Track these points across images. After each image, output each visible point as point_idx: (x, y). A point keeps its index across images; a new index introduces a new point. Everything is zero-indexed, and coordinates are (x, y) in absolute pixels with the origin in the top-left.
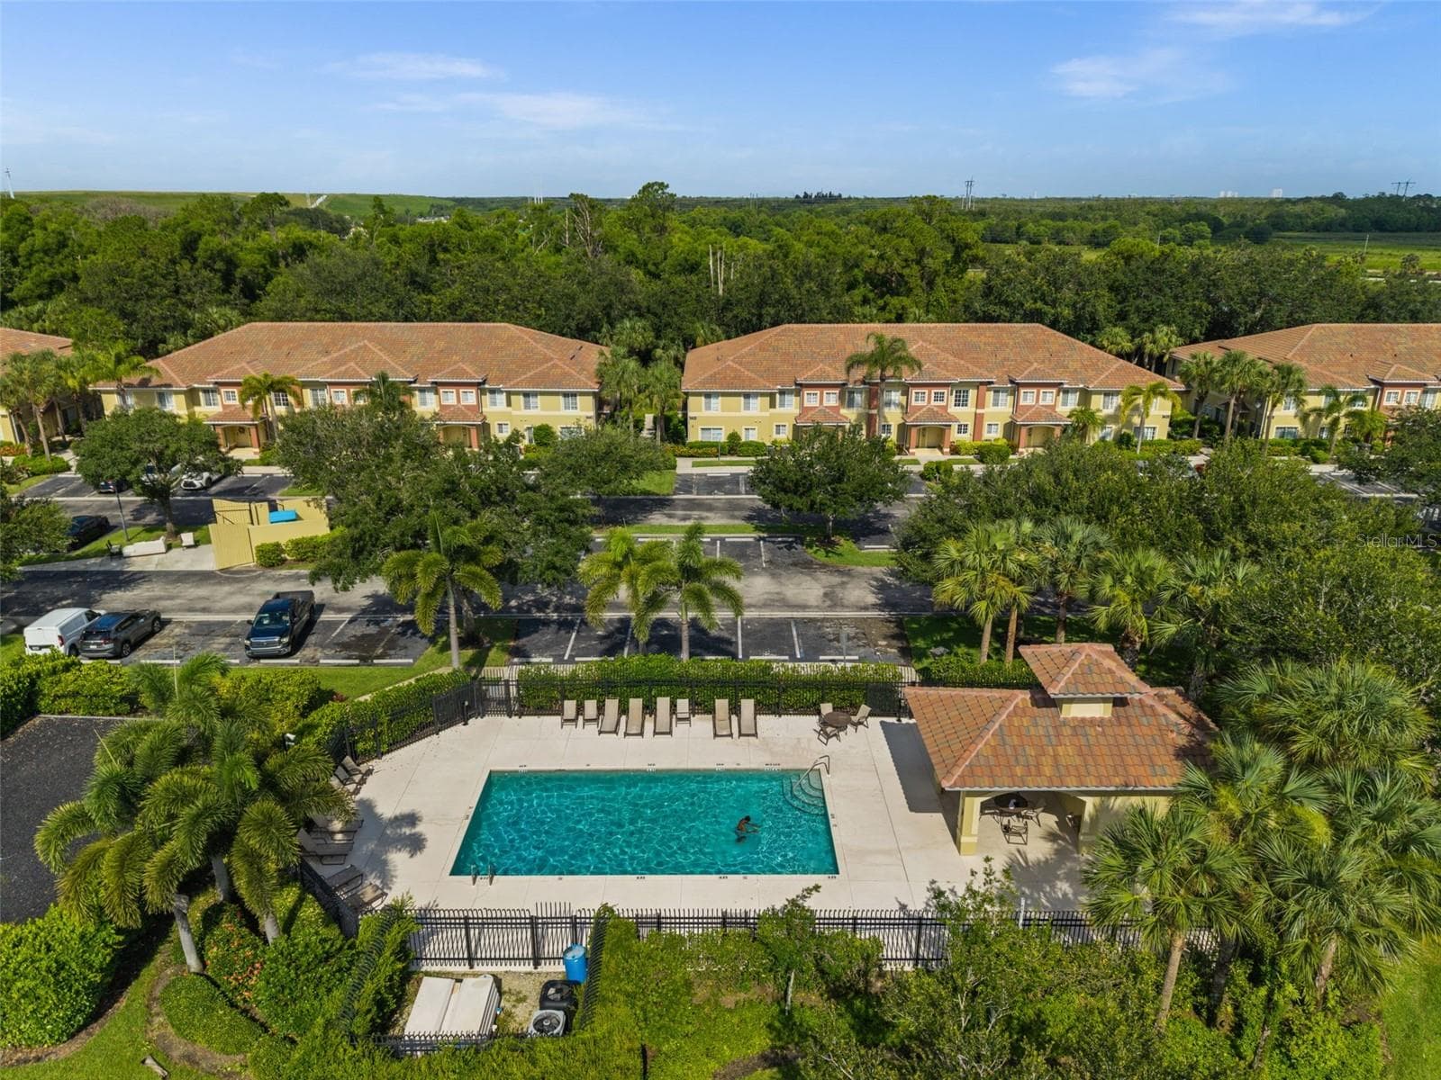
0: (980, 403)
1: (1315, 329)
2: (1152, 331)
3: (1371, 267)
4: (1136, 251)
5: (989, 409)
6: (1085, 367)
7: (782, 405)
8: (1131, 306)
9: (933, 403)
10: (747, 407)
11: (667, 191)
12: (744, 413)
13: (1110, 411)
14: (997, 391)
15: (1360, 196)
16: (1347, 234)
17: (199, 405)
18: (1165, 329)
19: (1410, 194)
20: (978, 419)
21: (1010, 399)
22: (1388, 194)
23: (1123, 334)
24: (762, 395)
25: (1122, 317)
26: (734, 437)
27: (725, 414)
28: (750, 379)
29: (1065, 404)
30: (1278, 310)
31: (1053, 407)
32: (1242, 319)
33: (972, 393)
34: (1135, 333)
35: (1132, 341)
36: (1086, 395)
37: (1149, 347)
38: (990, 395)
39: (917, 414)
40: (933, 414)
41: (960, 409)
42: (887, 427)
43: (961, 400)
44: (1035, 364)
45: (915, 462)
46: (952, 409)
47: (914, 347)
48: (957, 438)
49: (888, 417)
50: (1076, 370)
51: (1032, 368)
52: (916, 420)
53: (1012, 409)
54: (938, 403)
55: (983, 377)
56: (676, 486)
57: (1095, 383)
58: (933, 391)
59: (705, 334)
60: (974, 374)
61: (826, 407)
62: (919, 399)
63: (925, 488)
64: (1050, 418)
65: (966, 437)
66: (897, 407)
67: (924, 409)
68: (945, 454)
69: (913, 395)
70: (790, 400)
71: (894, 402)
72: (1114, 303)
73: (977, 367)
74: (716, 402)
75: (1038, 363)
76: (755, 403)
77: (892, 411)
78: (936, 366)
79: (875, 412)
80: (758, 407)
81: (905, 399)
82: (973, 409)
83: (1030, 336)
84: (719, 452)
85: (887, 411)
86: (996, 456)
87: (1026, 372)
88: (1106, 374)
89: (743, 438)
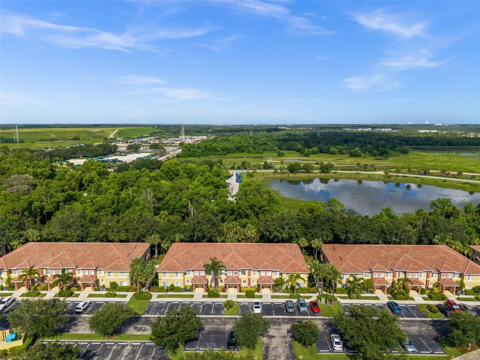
0: (249, 275)
2: (314, 240)
5: (252, 276)
6: (282, 262)
7: (189, 274)
9: (234, 275)
10: (177, 276)
12: (176, 278)
13: (288, 278)
14: (254, 271)
17: (12, 273)
18: (317, 240)
20: (249, 279)
23: (305, 240)
24: (181, 273)
25: (305, 234)
26: (172, 285)
27: (170, 278)
28: (178, 267)
29: (275, 275)
31: (271, 277)
33: (247, 272)
34: (309, 241)
35: (308, 243)
36: (281, 274)
37: (313, 245)
38: (252, 272)
39: (228, 280)
40: (233, 280)
41: (243, 276)
42: (221, 281)
43: (244, 273)
44: (266, 263)
45: (226, 296)
46: (241, 276)
47: (231, 254)
48: (243, 285)
49: (222, 278)
50: (279, 264)
51: (264, 264)
52: (228, 282)
53: (259, 277)
54: (236, 275)
55: (249, 267)
56: (146, 309)
57: (283, 270)
58: (234, 272)
59: (179, 237)
60: (246, 267)
61: (201, 276)
62: (230, 274)
63: (223, 312)
64: (269, 282)
65: (246, 284)
66: (224, 275)
67: (231, 278)
68: (238, 292)
69: (228, 273)
70: (191, 273)
71: (223, 273)
72: (303, 230)
73: (249, 263)
74: (167, 275)
75: (267, 261)
76: (179, 275)
77: (223, 276)
78: (236, 263)
79: (217, 277)
80: (180, 276)
81: (226, 273)
82: (248, 276)
83: (269, 248)
84: (167, 291)
85: (221, 276)
86: (251, 294)
87: (262, 266)
88: (288, 266)
89: (176, 286)
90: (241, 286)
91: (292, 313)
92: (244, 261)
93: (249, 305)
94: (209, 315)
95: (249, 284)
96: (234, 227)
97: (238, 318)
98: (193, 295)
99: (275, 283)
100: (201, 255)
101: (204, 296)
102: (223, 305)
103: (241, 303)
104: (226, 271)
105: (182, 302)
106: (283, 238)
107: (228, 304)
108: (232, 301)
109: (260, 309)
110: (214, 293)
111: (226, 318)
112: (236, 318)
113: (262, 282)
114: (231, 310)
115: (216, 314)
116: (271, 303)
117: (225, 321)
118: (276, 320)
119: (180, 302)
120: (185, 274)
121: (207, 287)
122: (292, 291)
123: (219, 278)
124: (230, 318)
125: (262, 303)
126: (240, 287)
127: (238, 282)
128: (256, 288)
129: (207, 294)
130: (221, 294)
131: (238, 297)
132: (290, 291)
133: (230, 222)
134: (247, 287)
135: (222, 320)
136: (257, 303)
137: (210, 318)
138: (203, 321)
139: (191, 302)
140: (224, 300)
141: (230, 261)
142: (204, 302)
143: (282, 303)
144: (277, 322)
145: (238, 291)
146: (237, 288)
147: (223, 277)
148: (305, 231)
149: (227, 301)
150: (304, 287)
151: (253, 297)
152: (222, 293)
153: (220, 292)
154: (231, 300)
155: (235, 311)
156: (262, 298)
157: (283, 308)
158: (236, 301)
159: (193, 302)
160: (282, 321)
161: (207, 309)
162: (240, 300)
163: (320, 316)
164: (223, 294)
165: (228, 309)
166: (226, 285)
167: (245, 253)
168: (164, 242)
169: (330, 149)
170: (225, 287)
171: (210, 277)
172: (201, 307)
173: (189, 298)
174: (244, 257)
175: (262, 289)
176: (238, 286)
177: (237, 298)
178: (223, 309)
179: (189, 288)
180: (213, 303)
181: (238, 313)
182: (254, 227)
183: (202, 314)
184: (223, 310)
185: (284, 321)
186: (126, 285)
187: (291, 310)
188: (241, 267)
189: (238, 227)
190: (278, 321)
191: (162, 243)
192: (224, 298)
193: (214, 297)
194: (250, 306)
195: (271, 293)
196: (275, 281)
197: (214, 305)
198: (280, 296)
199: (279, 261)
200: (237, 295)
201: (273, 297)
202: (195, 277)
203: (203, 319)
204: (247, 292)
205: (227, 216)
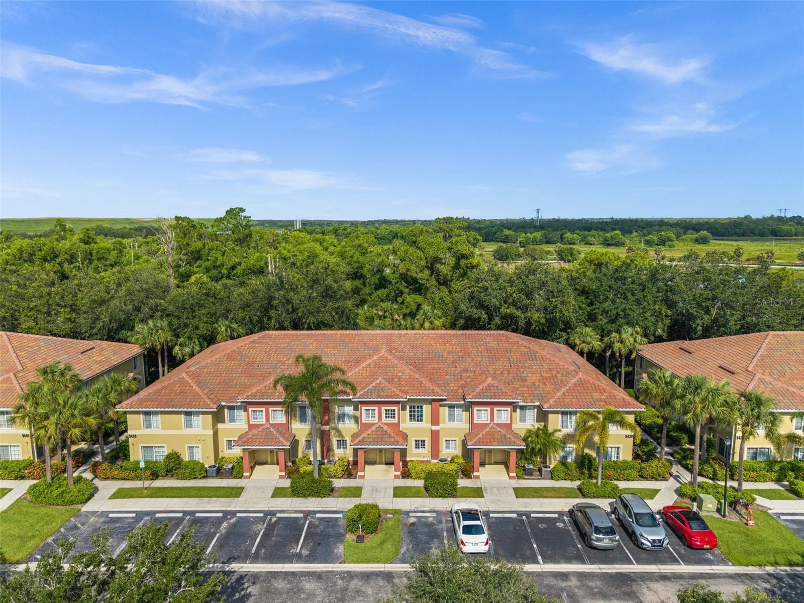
0: (435, 420)
1: (771, 336)
2: (619, 332)
3: (777, 259)
4: (605, 259)
5: (445, 424)
6: (543, 380)
7: (232, 420)
8: (598, 308)
9: (384, 420)
10: (189, 425)
11: (244, 214)
12: (186, 431)
13: (570, 429)
14: (451, 407)
15: (760, 217)
16: (755, 238)
18: (630, 330)
19: (789, 215)
20: (435, 435)
21: (465, 415)
22: (775, 216)
23: (592, 334)
24: (203, 413)
25: (592, 317)
27: (166, 432)
28: (196, 394)
29: (523, 419)
30: (733, 315)
31: (509, 426)
32: (699, 321)
33: (427, 409)
34: (603, 334)
35: (601, 340)
36: (543, 416)
37: (617, 345)
38: (444, 412)
39: (365, 435)
40: (381, 434)
41: (415, 424)
42: (342, 443)
43: (416, 416)
44: (490, 379)
45: (356, 492)
46: (407, 425)
47: (375, 357)
48: (415, 455)
49: (344, 433)
50: (534, 384)
51: (485, 385)
52: (361, 442)
53: (467, 426)
54: (390, 421)
55: (433, 393)
56: (50, 540)
57: (551, 401)
58: (383, 408)
59: (226, 330)
60: (425, 392)
61: (272, 425)
62: (370, 416)
63: (340, 549)
64: (504, 440)
65: (424, 453)
66: (353, 421)
67: (374, 428)
68: (396, 477)
69: (364, 412)
70: (240, 414)
71: (348, 415)
72: (584, 306)
73: (432, 380)
74: (156, 420)
75: (494, 377)
76: (197, 420)
77: (346, 426)
78: (390, 380)
79: (327, 428)
80: (201, 425)
81: (357, 414)
82: (429, 425)
83: (493, 344)
84: (155, 476)
85: (341, 426)
86: (444, 484)
87: (478, 390)
88: (564, 390)
89: (186, 458)
90: (408, 459)
91: (611, 555)
92: (417, 376)
93: (440, 522)
94: (283, 562)
95: (435, 452)
96: (385, 317)
97: (400, 575)
98: (242, 489)
99: (527, 445)
100: (279, 362)
101: (278, 493)
102: (343, 523)
103: (407, 513)
104: (356, 409)
105: (193, 513)
106: (529, 324)
107: (360, 516)
108: (375, 507)
109: (484, 537)
110: (314, 481)
111: (351, 575)
112: (388, 576)
113: (479, 442)
114: (372, 540)
115: (311, 559)
116: (520, 514)
117: (345, 589)
118: (552, 581)
119: (185, 513)
120: (218, 417)
121: (294, 462)
122: (583, 474)
123: (333, 432)
124: (367, 576)
125: (486, 514)
126: (405, 463)
127: (397, 443)
128: (460, 465)
129: (287, 483)
130: (338, 483)
131: (399, 492)
132: (577, 473)
133: (376, 306)
134: (429, 462)
135: (335, 584)
136: (470, 515)
137: (286, 574)
138: (253, 590)
139: (226, 513)
140: (346, 504)
141: (373, 376)
142: (273, 513)
143: (561, 514)
144: (562, 589)
145: (399, 473)
146: (393, 467)
147: (348, 427)
148: (588, 309)
149: (356, 507)
150: (621, 459)
151: (451, 492)
152: (342, 480)
153: (335, 477)
154: (371, 502)
155: (389, 546)
156: (483, 496)
157: (565, 532)
158: (390, 507)
159: (234, 513)
160: (578, 587)
161: (280, 539)
162: (405, 504)
163: (723, 562)
164: (346, 485)
165: (360, 539)
166: (355, 451)
167: (419, 355)
168: (181, 340)
169: (564, 236)
170: (355, 463)
171: (301, 429)
172: (261, 529)
173: (223, 499)
174: (418, 366)
175: (481, 469)
176: (397, 456)
177: (395, 495)
178: (340, 537)
179: (230, 466)
180: (307, 514)
181: (397, 551)
182: (440, 313)
183: (255, 559)
184: (342, 541)
185: (592, 588)
186: (21, 458)
187: (605, 541)
188: (407, 393)
189: (396, 317)
190: (564, 584)
191: (176, 344)
192: (347, 499)
193: (313, 496)
194: (444, 526)
195: (512, 481)
196: (525, 439)
197: (310, 523)
198: (547, 489)
199: (532, 378)
200: (395, 488)
201: (520, 493)
202: (251, 427)
203: (255, 578)
204: (430, 477)
205: (367, 290)
